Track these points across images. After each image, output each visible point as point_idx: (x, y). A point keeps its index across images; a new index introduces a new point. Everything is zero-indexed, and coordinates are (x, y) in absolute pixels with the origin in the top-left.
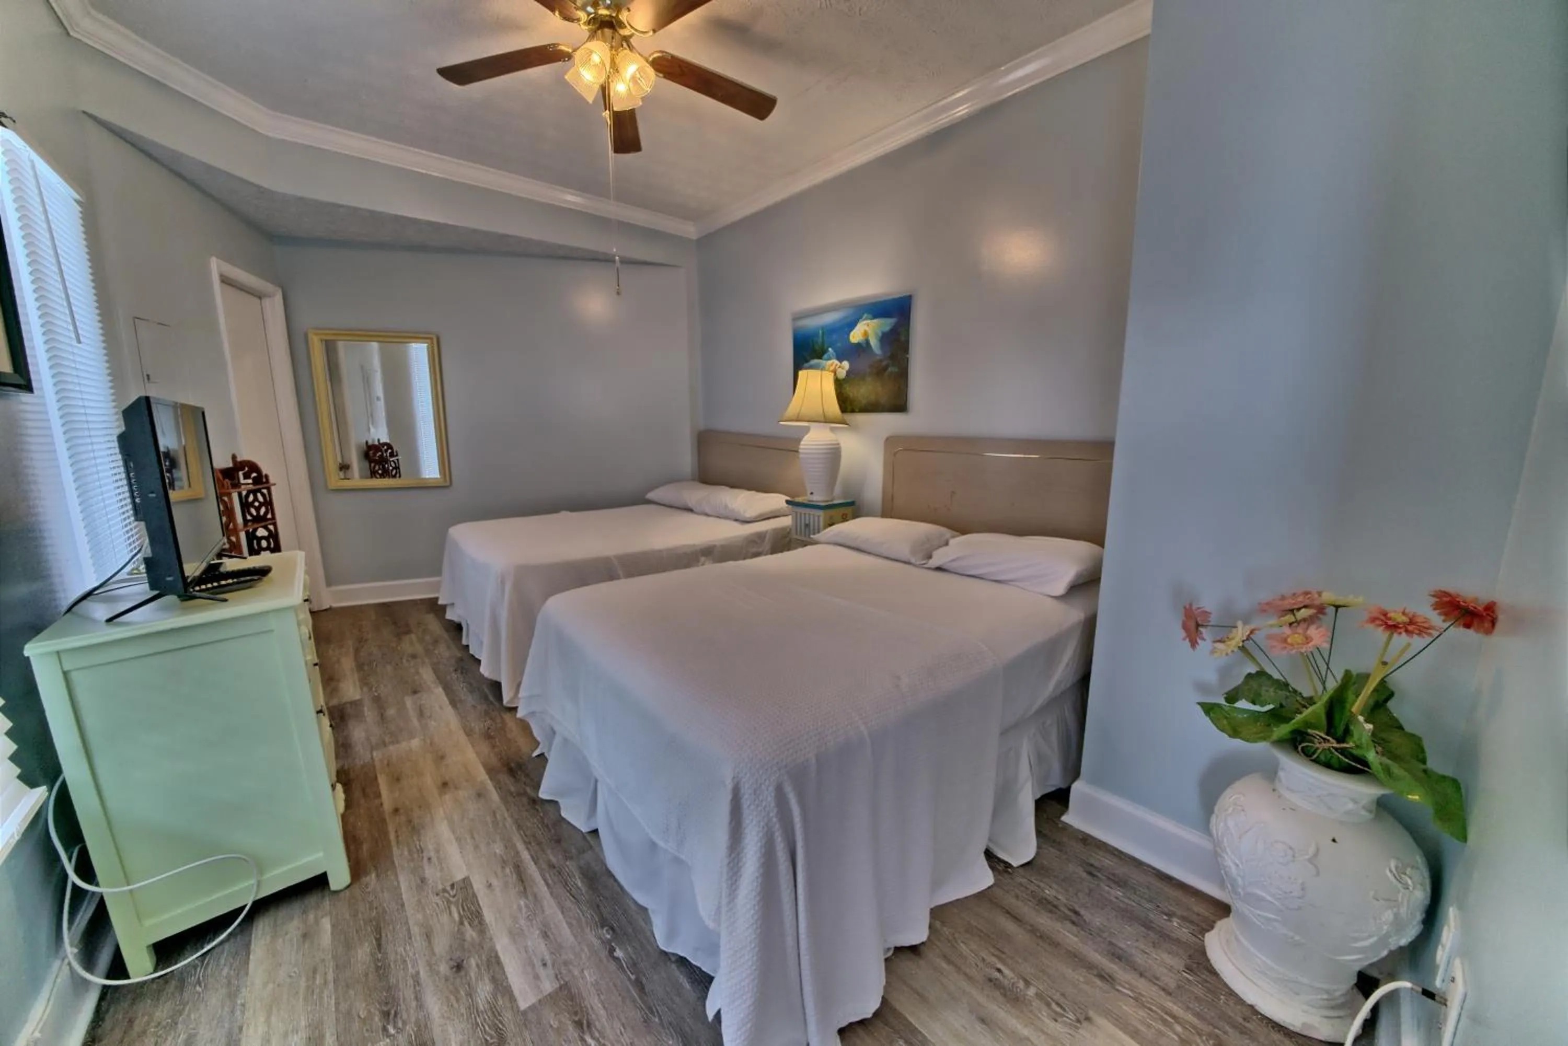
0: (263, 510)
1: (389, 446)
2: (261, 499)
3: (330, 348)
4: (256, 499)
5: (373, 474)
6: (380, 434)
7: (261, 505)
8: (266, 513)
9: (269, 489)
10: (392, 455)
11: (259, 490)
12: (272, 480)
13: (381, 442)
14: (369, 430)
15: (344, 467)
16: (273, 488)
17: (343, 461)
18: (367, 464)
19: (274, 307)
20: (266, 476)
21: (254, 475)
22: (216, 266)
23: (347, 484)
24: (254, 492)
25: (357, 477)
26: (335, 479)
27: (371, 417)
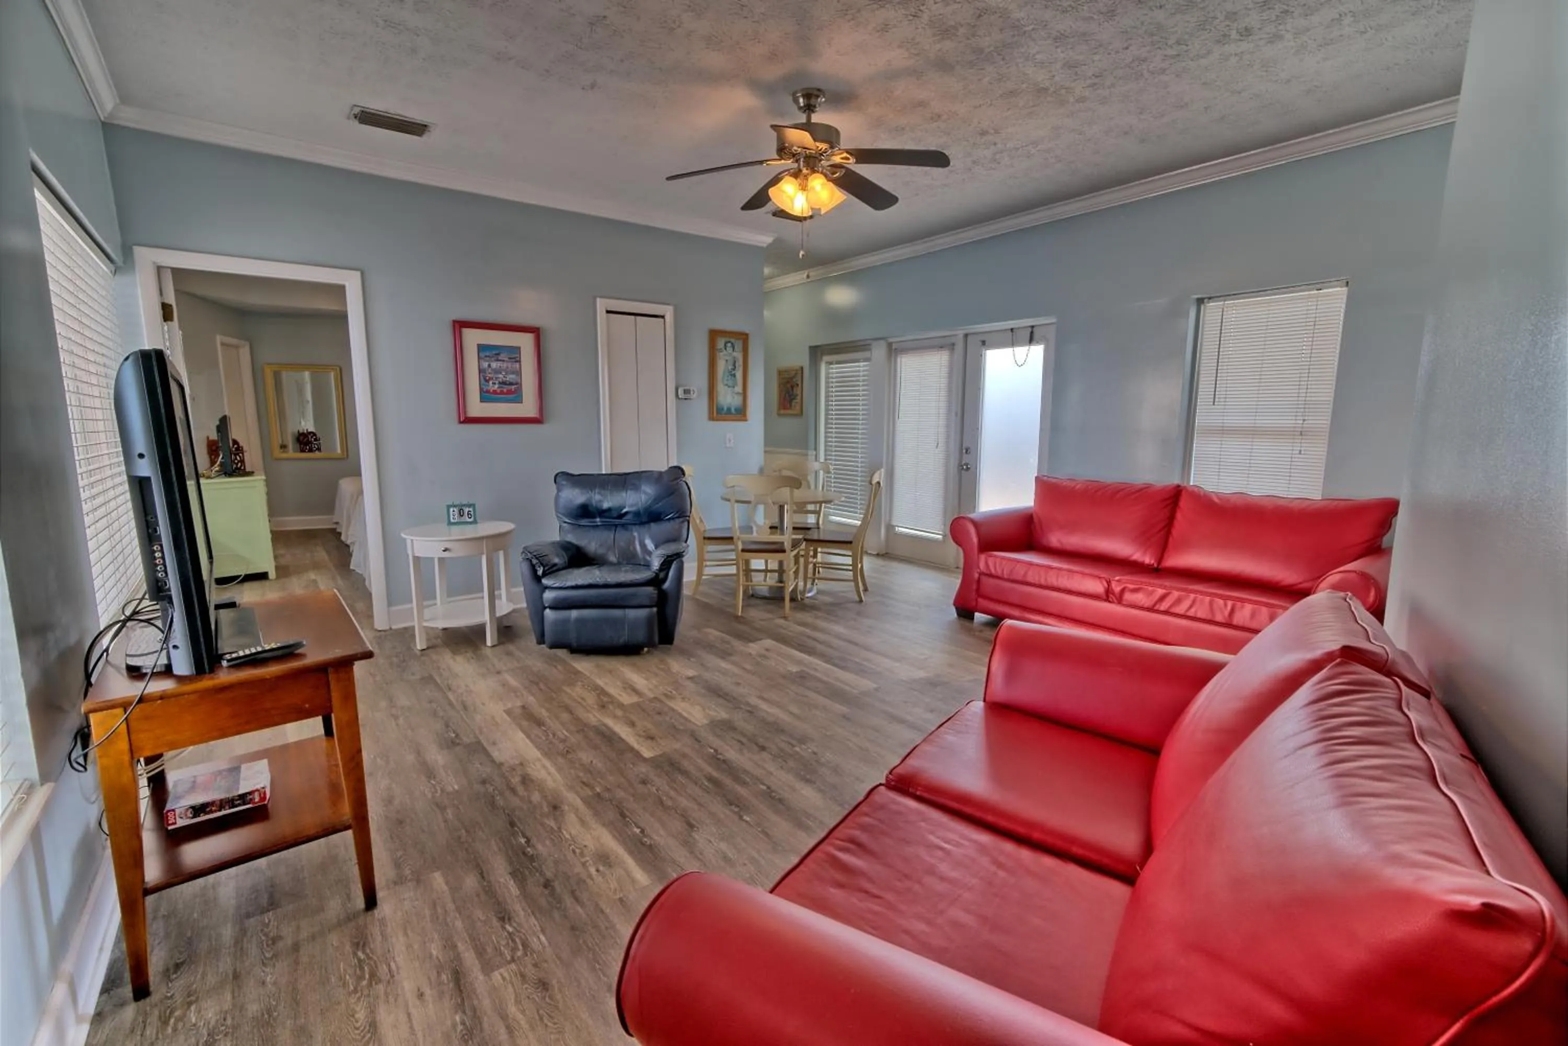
0: (239, 464)
1: (314, 434)
2: (238, 458)
3: (277, 376)
4: (236, 459)
5: (302, 451)
6: (308, 425)
7: (239, 462)
8: (241, 466)
9: (243, 454)
10: (316, 440)
11: (238, 454)
12: (245, 449)
13: (309, 430)
14: (300, 423)
15: (283, 447)
16: (245, 454)
17: (283, 441)
18: (298, 445)
19: (245, 353)
20: (242, 447)
21: (236, 446)
22: (219, 339)
23: (285, 455)
24: (235, 455)
25: (291, 453)
26: (278, 453)
27: (303, 415)
